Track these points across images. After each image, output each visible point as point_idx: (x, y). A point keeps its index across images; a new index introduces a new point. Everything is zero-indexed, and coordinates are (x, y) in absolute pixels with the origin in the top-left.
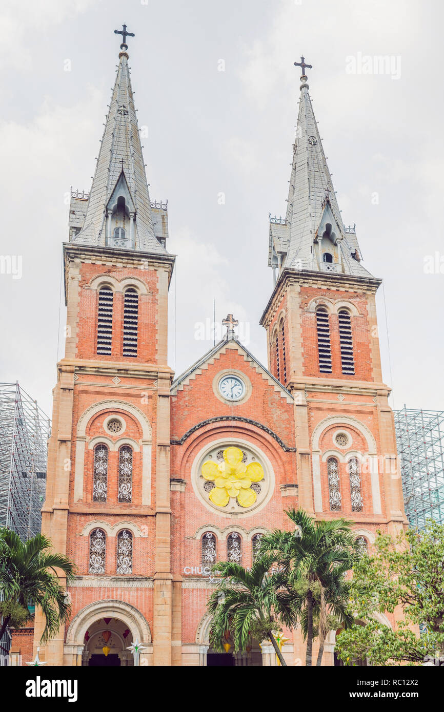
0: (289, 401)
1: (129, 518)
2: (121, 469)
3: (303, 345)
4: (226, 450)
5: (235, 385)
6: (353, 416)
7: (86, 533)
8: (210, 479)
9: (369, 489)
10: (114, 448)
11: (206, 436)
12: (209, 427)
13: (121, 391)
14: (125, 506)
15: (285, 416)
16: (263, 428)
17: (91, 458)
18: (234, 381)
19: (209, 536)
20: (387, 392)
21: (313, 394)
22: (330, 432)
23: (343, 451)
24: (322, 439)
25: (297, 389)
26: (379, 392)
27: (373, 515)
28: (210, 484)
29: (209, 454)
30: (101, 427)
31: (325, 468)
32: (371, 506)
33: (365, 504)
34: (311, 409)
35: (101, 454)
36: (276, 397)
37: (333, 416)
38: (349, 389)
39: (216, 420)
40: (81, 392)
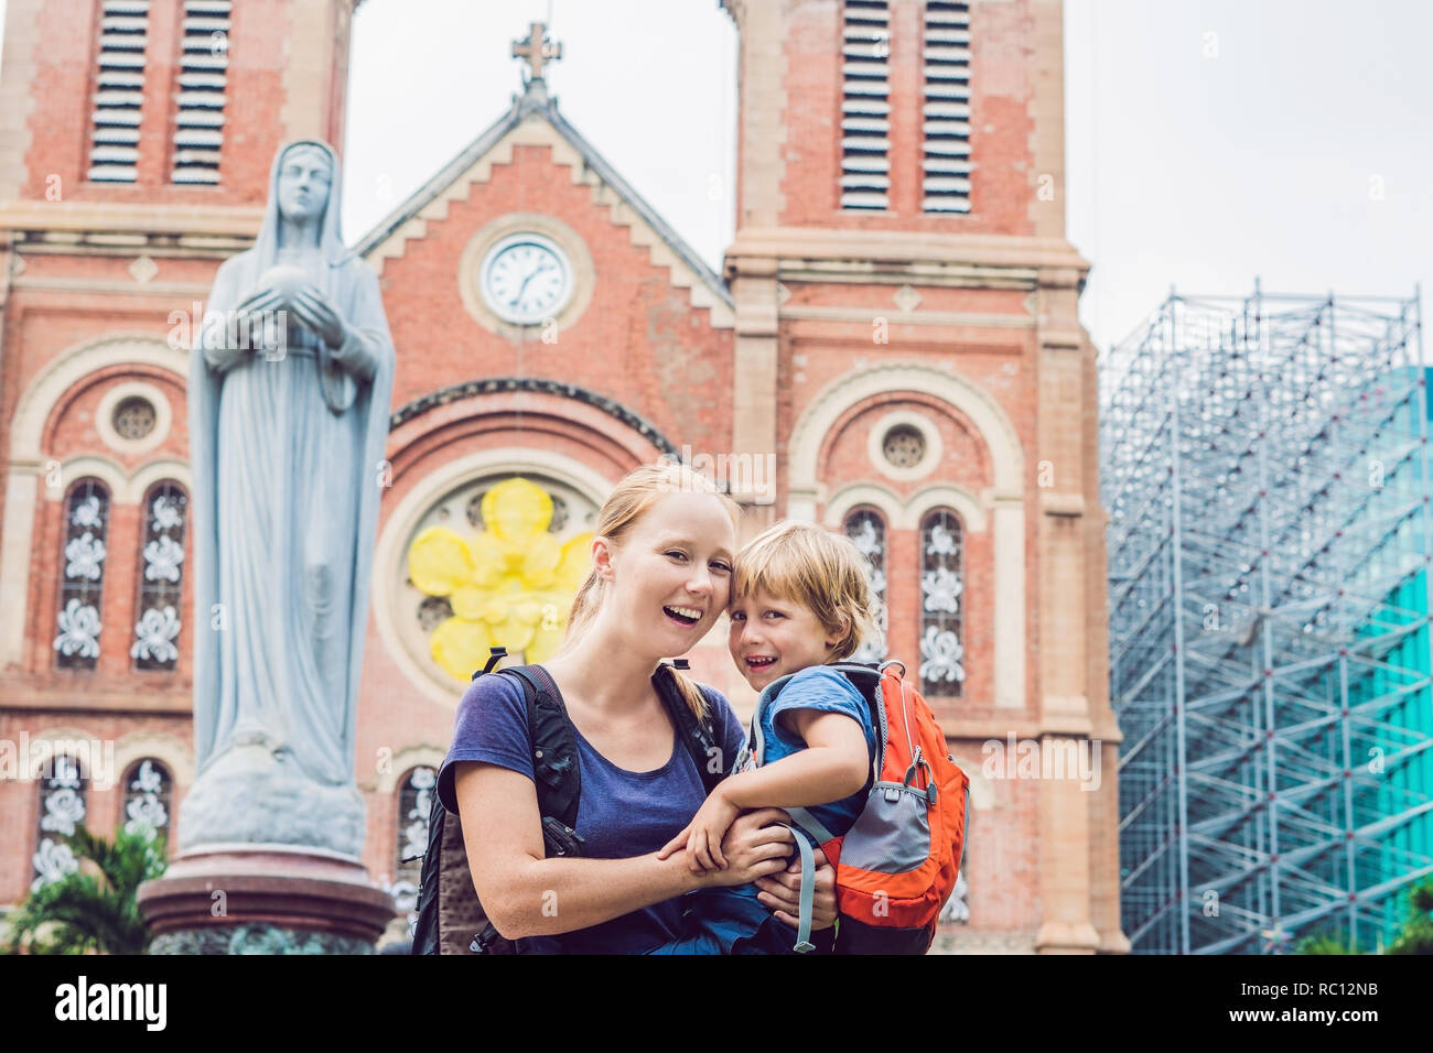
0: (720, 318)
1: (161, 723)
2: (147, 564)
3: (788, 117)
4: (495, 491)
5: (540, 269)
6: (947, 364)
8: (440, 589)
9: (988, 621)
10: (128, 493)
11: (429, 445)
12: (438, 418)
13: (156, 306)
14: (150, 684)
15: (705, 370)
16: (620, 416)
17: (53, 530)
18: (536, 252)
19: (423, 781)
20: (1073, 277)
21: (808, 291)
22: (863, 422)
23: (903, 488)
24: (831, 443)
25: (749, 275)
26: (1045, 276)
27: (990, 713)
28: (437, 605)
29: (440, 505)
30: (91, 425)
32: (989, 679)
33: (968, 672)
34: (796, 343)
35: (87, 514)
36: (677, 305)
37: (875, 365)
38: (935, 270)
39: (462, 393)
40: (29, 313)
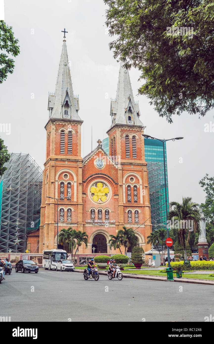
0: (117, 168)
1: (70, 205)
2: (68, 190)
3: (121, 149)
4: (98, 183)
6: (135, 172)
7: (59, 210)
8: (93, 193)
9: (140, 196)
10: (66, 183)
12: (93, 177)
13: (68, 166)
14: (69, 202)
15: (115, 173)
16: (109, 177)
17: (59, 187)
19: (93, 210)
20: (146, 165)
21: (124, 165)
22: (129, 177)
23: (132, 183)
24: (126, 179)
26: (144, 164)
27: (140, 204)
28: (93, 194)
29: (93, 185)
30: (62, 177)
31: (126, 189)
32: (140, 201)
33: (138, 200)
34: (123, 170)
35: (62, 185)
36: (113, 167)
37: (130, 172)
38: (134, 164)
39: (95, 175)
40: (56, 166)
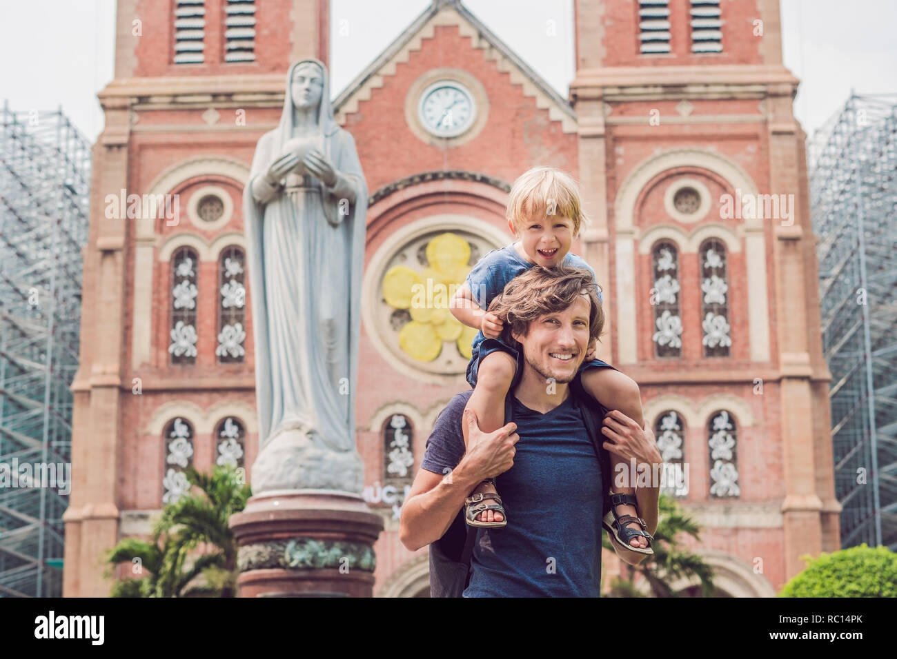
0: (568, 127)
1: (236, 395)
2: (223, 298)
4: (435, 242)
5: (455, 103)
6: (712, 148)
7: (156, 428)
8: (402, 305)
9: (745, 309)
10: (209, 255)
11: (392, 215)
12: (396, 199)
13: (220, 138)
14: (229, 371)
15: (560, 160)
17: (165, 279)
18: (452, 92)
19: (398, 423)
20: (789, 88)
21: (622, 107)
22: (661, 187)
23: (688, 227)
24: (643, 201)
25: (586, 99)
26: (772, 89)
27: (748, 365)
28: (402, 315)
29: (400, 253)
30: (185, 214)
31: (646, 267)
32: (747, 344)
33: (734, 341)
34: (617, 140)
35: (185, 269)
36: (541, 120)
37: (667, 151)
38: (702, 89)
39: (411, 183)
40: (143, 147)
